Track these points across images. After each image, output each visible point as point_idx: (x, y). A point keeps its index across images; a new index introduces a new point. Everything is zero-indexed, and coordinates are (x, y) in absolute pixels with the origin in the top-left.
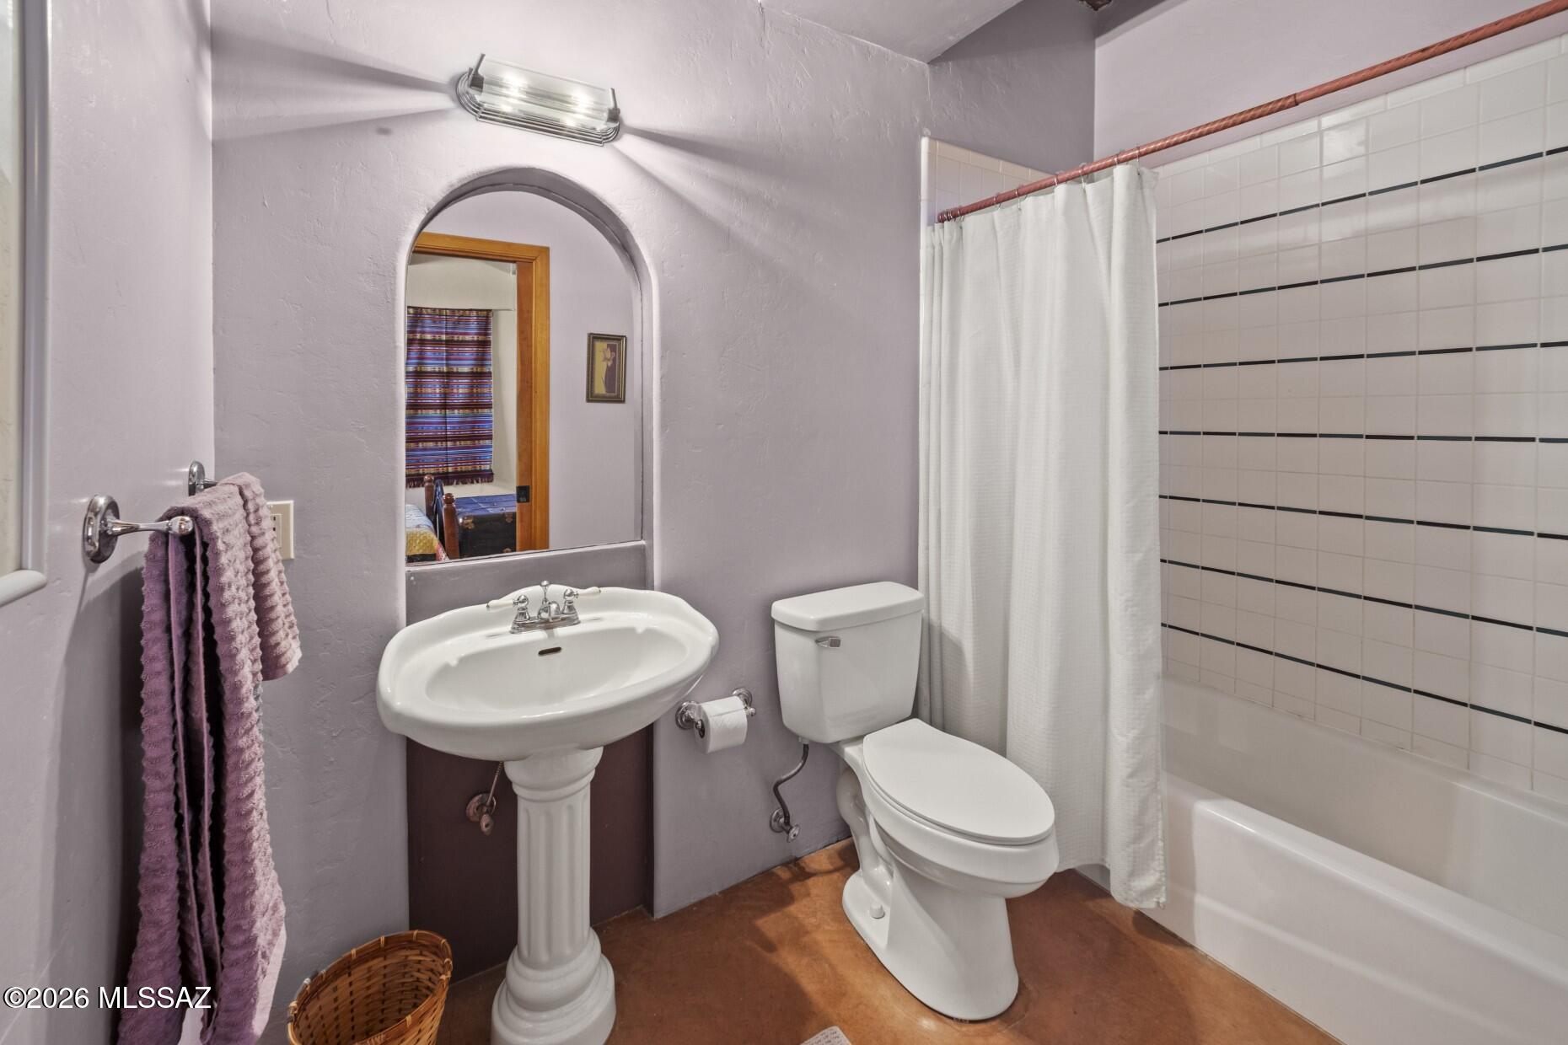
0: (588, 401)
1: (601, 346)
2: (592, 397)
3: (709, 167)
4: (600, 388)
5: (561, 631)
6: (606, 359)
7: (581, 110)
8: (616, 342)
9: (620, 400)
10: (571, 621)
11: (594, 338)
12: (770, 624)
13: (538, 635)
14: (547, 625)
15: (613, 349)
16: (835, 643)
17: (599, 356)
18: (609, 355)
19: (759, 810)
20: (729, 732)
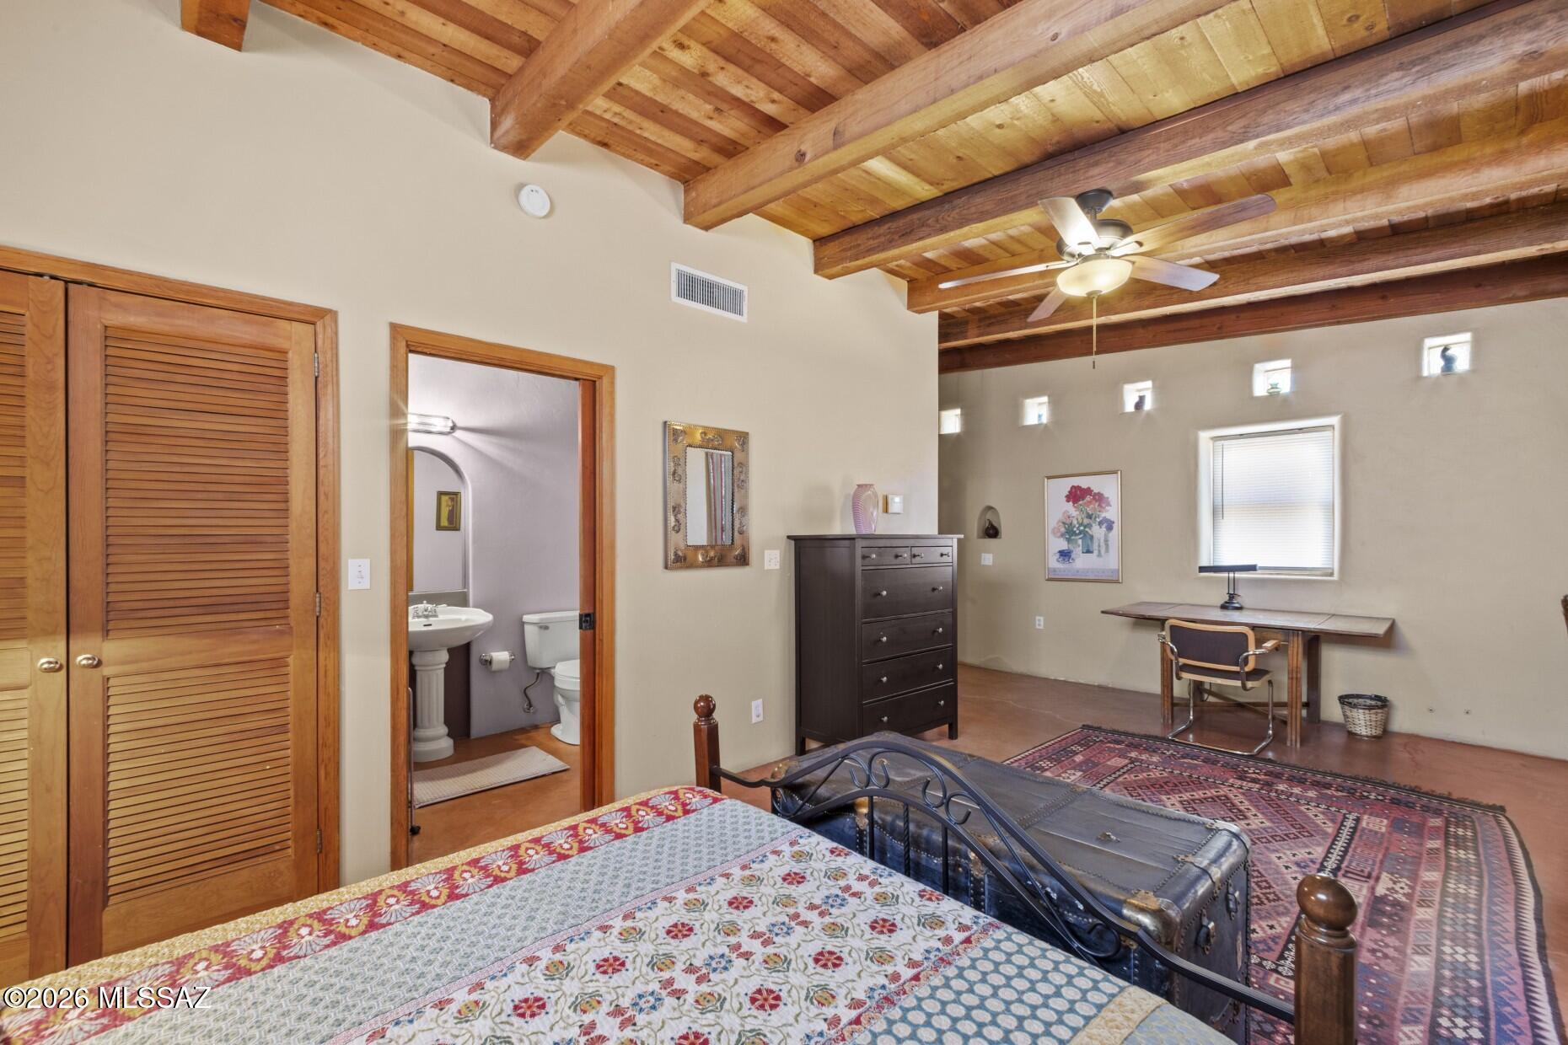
0: (437, 529)
1: (445, 498)
2: (439, 527)
3: (494, 439)
4: (444, 523)
5: (431, 619)
6: (447, 505)
7: (441, 425)
8: (454, 496)
9: (457, 529)
10: (436, 616)
11: (441, 494)
12: (522, 624)
13: (423, 620)
14: (427, 617)
15: (452, 500)
16: (546, 628)
17: (444, 504)
18: (450, 503)
19: (517, 700)
20: (501, 662)
